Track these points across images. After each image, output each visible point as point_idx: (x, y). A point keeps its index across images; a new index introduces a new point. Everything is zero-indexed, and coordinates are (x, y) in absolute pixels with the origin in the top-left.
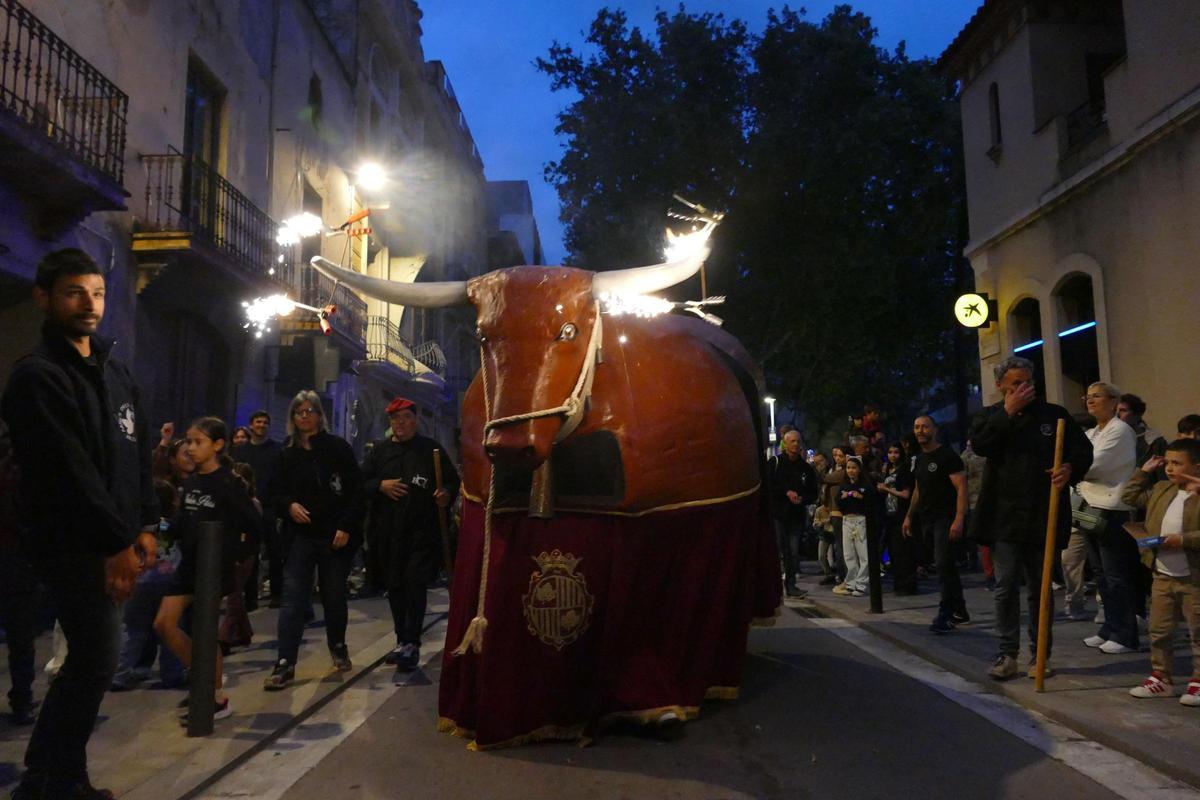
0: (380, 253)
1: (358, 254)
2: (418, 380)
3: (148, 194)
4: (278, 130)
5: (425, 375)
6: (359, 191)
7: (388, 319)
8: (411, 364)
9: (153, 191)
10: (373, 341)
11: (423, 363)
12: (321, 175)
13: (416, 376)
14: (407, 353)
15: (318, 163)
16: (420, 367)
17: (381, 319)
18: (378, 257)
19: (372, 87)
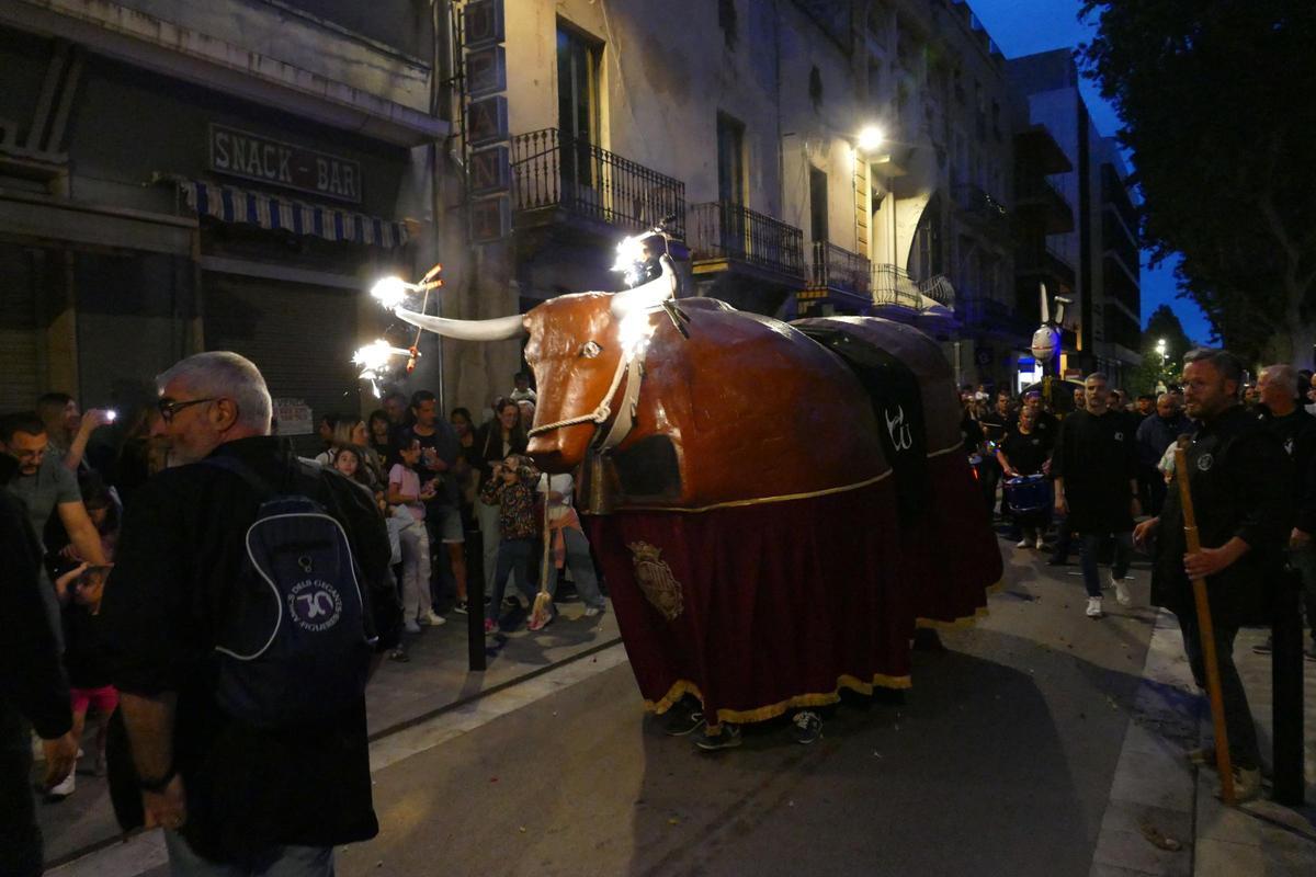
0: (885, 200)
1: (863, 209)
2: (926, 313)
3: (699, 233)
4: (786, 135)
5: (933, 309)
6: (860, 151)
7: (896, 265)
8: (918, 299)
9: (703, 230)
10: (880, 287)
11: (930, 297)
12: (824, 153)
13: (924, 310)
14: (913, 291)
15: (821, 144)
16: (928, 302)
17: (888, 266)
18: (883, 204)
19: (871, 45)
